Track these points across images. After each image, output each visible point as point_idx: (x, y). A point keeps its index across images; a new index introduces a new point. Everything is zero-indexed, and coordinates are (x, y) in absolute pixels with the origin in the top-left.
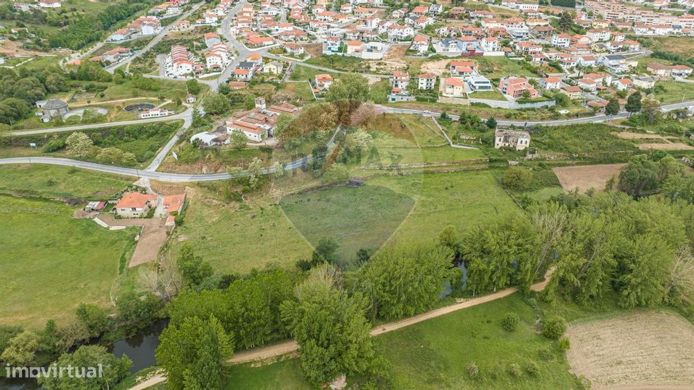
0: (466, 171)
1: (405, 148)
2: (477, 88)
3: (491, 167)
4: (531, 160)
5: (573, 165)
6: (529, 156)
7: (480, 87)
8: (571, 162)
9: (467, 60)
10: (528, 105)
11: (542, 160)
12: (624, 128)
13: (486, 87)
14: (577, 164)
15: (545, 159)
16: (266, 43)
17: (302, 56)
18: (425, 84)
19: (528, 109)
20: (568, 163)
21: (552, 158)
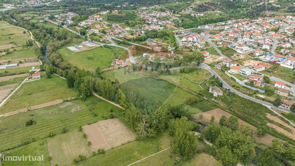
0: (189, 93)
1: (187, 79)
2: (241, 73)
3: (197, 96)
4: (213, 101)
5: (227, 112)
6: (213, 99)
7: (242, 73)
8: (227, 110)
9: (269, 64)
10: (249, 87)
11: (217, 103)
12: (277, 115)
13: (245, 74)
14: (229, 113)
15: (218, 104)
16: (216, 38)
17: (218, 45)
18: (228, 65)
19: (247, 88)
20: (226, 110)
21: (222, 105)
